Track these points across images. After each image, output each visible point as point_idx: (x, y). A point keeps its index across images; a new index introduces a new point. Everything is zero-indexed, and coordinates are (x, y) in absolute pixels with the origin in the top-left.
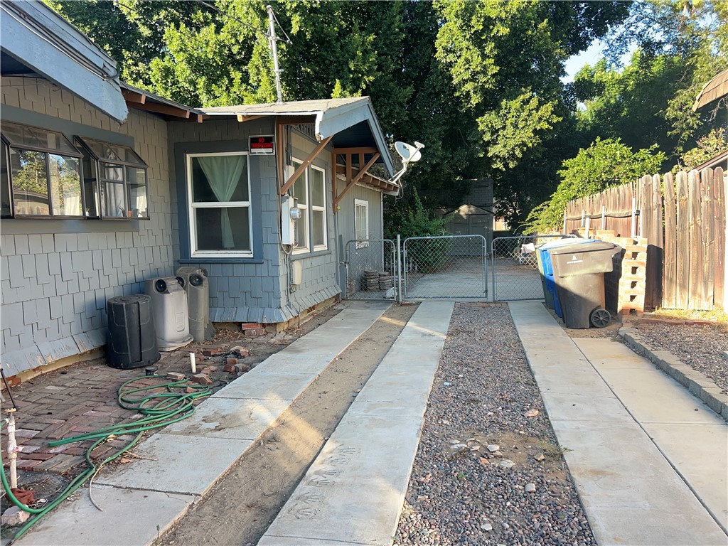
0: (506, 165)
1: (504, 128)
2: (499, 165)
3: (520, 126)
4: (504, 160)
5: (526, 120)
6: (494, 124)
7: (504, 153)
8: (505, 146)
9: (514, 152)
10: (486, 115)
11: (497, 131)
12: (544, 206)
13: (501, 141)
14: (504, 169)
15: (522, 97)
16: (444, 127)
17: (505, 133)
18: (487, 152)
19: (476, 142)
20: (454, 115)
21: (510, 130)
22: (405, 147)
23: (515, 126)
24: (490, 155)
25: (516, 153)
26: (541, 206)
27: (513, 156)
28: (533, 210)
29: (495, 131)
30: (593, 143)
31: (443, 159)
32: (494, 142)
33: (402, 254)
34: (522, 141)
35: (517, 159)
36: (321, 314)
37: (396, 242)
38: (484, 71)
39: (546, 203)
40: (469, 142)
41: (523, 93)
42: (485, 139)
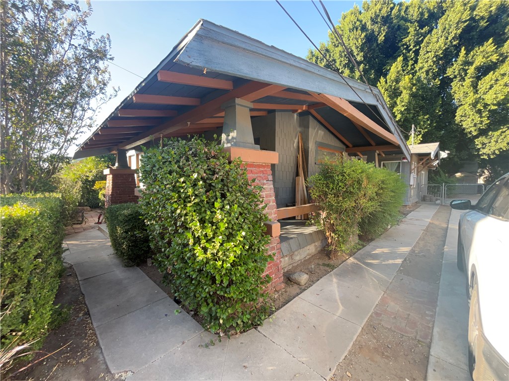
2: (486, 157)
3: (499, 142)
4: (488, 155)
5: (503, 139)
6: (484, 141)
7: (489, 152)
8: (490, 150)
9: (495, 152)
10: (480, 138)
11: (486, 144)
13: (487, 148)
15: (501, 130)
16: (457, 143)
17: (490, 144)
19: (473, 149)
21: (493, 143)
23: (497, 142)
24: (480, 153)
29: (483, 144)
31: (455, 155)
32: (484, 148)
33: (445, 190)
34: (500, 148)
35: (496, 154)
36: (416, 205)
37: (442, 186)
38: (481, 122)
40: (469, 149)
41: (502, 129)
42: (478, 147)
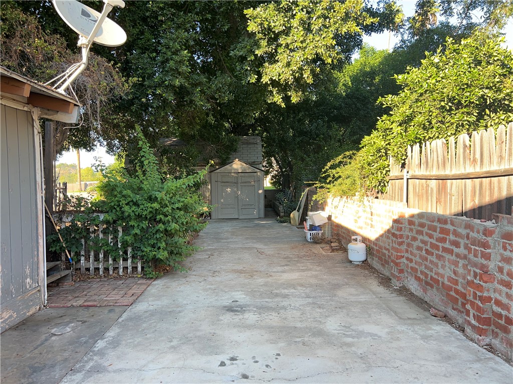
0: (287, 99)
1: (287, 32)
2: (277, 98)
3: (315, 28)
4: (283, 87)
6: (272, 24)
7: (287, 76)
8: (288, 64)
9: (302, 74)
10: (258, 9)
11: (277, 36)
12: (345, 157)
13: (283, 56)
14: (283, 105)
17: (289, 40)
18: (260, 76)
19: (243, 59)
20: (209, 16)
21: (298, 34)
22: (85, 13)
23: (308, 29)
24: (265, 79)
25: (305, 76)
26: (339, 159)
27: (299, 82)
28: (329, 164)
29: (273, 38)
30: (440, 48)
32: (272, 58)
34: (317, 54)
35: (305, 87)
39: (347, 153)
40: (233, 60)
42: (257, 52)
